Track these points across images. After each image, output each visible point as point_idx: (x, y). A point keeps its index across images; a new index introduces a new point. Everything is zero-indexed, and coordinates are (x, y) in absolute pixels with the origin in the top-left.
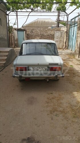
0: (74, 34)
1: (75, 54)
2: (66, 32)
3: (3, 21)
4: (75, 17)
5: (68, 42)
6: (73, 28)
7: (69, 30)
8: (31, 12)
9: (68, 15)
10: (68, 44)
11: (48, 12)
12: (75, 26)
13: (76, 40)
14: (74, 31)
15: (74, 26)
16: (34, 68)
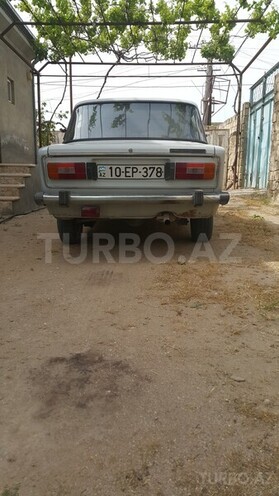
0: (261, 130)
1: (269, 195)
2: (234, 134)
3: (21, 91)
4: (266, 76)
5: (243, 165)
6: (259, 112)
7: (245, 124)
8: (114, 64)
9: (241, 74)
10: (243, 170)
11: (175, 64)
12: (267, 103)
13: (273, 146)
14: (262, 120)
15: (263, 106)
16: (114, 167)
